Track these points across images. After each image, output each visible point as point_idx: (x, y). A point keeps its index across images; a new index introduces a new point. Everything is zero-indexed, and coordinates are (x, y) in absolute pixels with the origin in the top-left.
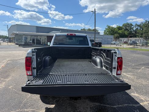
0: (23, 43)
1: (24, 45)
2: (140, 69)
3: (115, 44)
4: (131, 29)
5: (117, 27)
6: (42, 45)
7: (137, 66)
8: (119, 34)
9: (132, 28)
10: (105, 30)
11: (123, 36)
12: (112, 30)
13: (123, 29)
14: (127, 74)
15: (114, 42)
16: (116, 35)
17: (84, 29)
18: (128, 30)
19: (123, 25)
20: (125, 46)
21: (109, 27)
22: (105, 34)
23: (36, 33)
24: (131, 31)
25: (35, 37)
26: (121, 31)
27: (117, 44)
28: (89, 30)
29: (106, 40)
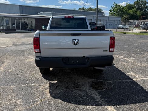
0: (5, 28)
1: (5, 30)
2: (144, 54)
3: (123, 28)
4: (144, 8)
5: (127, 6)
6: (28, 30)
7: (142, 52)
8: (129, 14)
9: (147, 6)
10: (111, 9)
11: (134, 17)
12: (120, 10)
13: (135, 9)
14: (129, 59)
15: (122, 26)
16: (125, 16)
17: (83, 9)
18: (142, 10)
19: (135, 3)
20: (135, 30)
21: (116, 5)
22: (111, 14)
23: (21, 14)
24: (145, 10)
25: (20, 20)
26: (132, 11)
27: (125, 28)
28: (90, 9)
29: (112, 23)
